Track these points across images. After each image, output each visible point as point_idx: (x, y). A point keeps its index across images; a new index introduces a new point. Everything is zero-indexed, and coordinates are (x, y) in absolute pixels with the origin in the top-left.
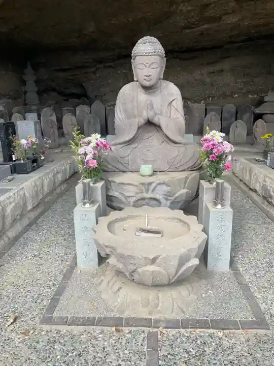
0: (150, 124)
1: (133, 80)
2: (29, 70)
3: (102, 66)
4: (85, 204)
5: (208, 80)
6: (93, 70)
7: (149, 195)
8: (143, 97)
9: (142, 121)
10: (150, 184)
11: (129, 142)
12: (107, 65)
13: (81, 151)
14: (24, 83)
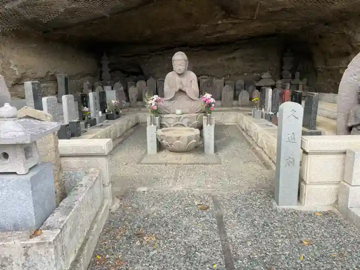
0: (181, 91)
1: (173, 71)
2: (105, 57)
3: (154, 54)
4: (151, 124)
5: (226, 64)
6: (148, 56)
7: (180, 123)
8: (178, 78)
9: (177, 90)
10: (180, 117)
11: (171, 100)
12: (158, 53)
13: (150, 102)
14: (100, 65)
